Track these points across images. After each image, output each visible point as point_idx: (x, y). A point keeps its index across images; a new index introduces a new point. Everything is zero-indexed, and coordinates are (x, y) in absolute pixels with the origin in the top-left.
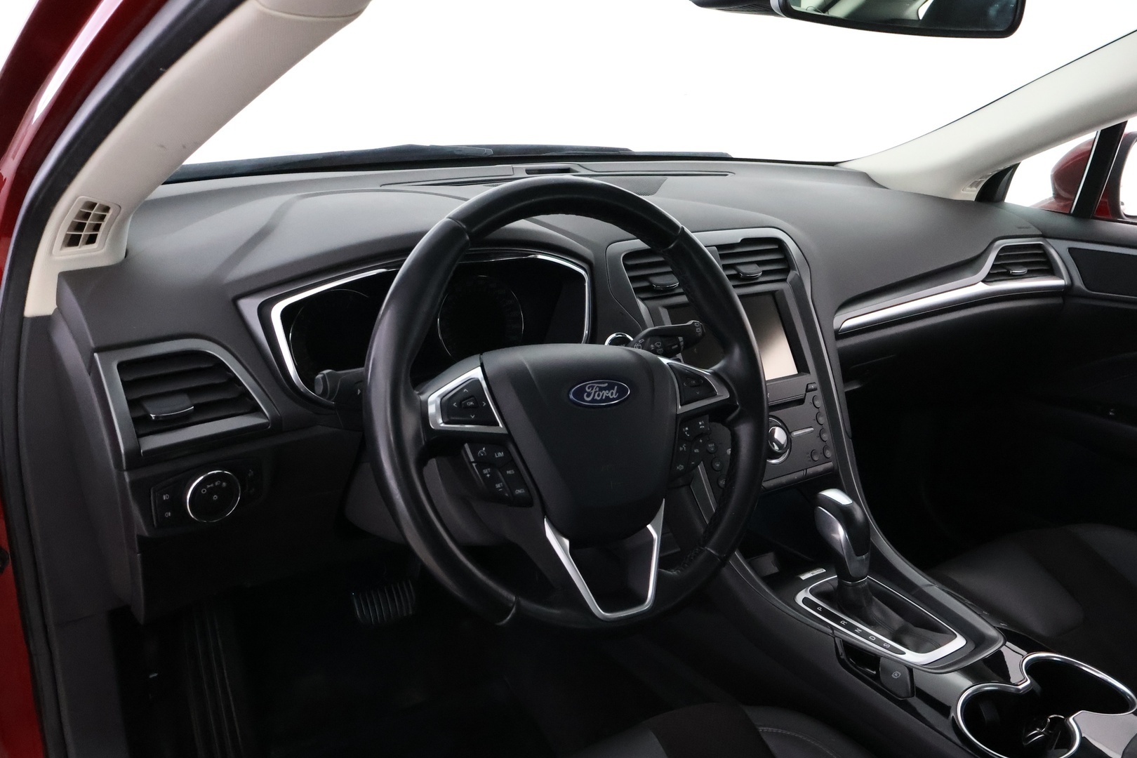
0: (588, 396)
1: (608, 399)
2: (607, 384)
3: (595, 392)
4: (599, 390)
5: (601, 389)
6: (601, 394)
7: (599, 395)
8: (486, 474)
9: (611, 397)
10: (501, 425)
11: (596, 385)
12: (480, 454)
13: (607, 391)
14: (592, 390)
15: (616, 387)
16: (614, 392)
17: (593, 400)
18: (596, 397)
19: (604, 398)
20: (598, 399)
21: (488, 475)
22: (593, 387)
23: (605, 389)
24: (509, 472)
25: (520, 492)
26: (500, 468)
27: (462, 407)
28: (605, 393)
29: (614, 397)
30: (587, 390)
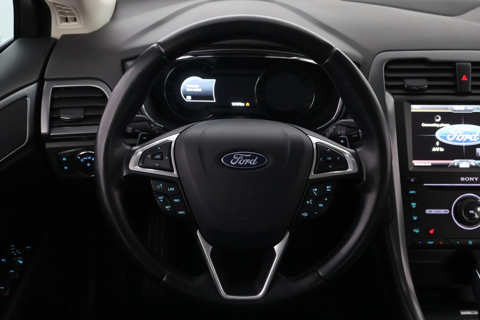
0: (233, 162)
2: (250, 155)
3: (240, 160)
4: (243, 159)
5: (245, 158)
6: (244, 161)
7: (242, 162)
8: (161, 199)
9: (251, 164)
10: (175, 172)
11: (242, 155)
12: (158, 187)
13: (249, 160)
14: (238, 158)
15: (257, 158)
16: (254, 161)
17: (237, 165)
18: (240, 163)
19: (245, 164)
21: (161, 200)
22: (239, 156)
23: (248, 158)
24: (176, 200)
25: (181, 213)
26: (169, 197)
27: (152, 158)
28: (247, 161)
29: (253, 163)
30: (234, 157)
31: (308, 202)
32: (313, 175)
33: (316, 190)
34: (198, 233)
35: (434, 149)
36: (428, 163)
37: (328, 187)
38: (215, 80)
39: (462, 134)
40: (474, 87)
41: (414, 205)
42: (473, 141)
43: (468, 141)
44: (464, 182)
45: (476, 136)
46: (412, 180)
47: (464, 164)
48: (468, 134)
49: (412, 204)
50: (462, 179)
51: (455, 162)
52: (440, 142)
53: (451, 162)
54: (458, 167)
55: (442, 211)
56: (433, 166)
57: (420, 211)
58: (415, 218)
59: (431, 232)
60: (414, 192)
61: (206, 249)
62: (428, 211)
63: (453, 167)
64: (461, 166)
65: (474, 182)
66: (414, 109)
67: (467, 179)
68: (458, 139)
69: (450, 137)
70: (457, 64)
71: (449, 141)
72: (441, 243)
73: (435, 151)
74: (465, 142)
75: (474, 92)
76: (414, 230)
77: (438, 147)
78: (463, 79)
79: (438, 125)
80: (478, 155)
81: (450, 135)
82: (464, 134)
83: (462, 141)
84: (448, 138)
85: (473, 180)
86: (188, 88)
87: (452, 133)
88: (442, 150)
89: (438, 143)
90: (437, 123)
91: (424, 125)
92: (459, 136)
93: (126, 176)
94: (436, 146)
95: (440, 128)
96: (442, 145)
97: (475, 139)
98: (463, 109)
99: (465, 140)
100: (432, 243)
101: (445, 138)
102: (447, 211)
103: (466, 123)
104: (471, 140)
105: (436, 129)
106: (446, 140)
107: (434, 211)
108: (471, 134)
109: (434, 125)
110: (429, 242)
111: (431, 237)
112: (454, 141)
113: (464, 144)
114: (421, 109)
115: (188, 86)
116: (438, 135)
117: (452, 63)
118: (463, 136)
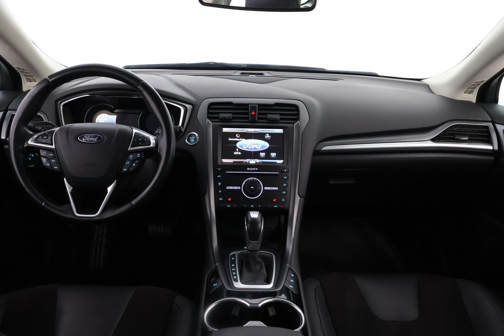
0: (84, 139)
1: (92, 141)
2: (94, 136)
5: (91, 137)
6: (90, 139)
7: (89, 139)
8: (44, 160)
10: (54, 146)
11: (89, 136)
12: (43, 154)
15: (97, 137)
16: (96, 139)
17: (86, 141)
20: (88, 140)
22: (88, 136)
23: (92, 137)
24: (53, 161)
25: (56, 168)
26: (49, 159)
27: (42, 138)
28: (92, 139)
29: (95, 140)
30: (85, 137)
31: (127, 163)
32: (130, 149)
33: (132, 156)
34: (65, 179)
35: (235, 153)
36: (231, 161)
37: (138, 155)
38: (116, 116)
39: (252, 145)
40: (259, 118)
41: (220, 184)
42: (258, 149)
43: (255, 148)
44: (249, 171)
45: (260, 146)
46: (219, 169)
47: (252, 162)
48: (255, 145)
49: (219, 183)
50: (248, 169)
51: (247, 160)
52: (239, 149)
53: (245, 160)
54: (249, 163)
55: (236, 188)
56: (234, 162)
57: (223, 187)
58: (220, 192)
59: (229, 200)
60: (220, 176)
61: (69, 188)
62: (227, 188)
63: (246, 163)
64: (250, 163)
65: (255, 171)
66: (225, 130)
67: (251, 169)
68: (249, 147)
69: (245, 146)
70: (249, 105)
71: (244, 148)
72: (235, 206)
73: (236, 154)
74: (254, 149)
75: (259, 121)
76: (220, 199)
77: (237, 152)
78: (252, 114)
79: (238, 140)
80: (261, 157)
81: (245, 145)
82: (253, 145)
83: (252, 149)
84: (244, 147)
85: (254, 169)
86: (100, 120)
87: (246, 144)
88: (240, 153)
89: (237, 150)
90: (237, 138)
91: (230, 139)
92: (250, 146)
93: (26, 147)
94: (236, 151)
95: (239, 141)
96: (240, 150)
97: (259, 148)
98: (253, 131)
99: (253, 148)
100: (229, 206)
101: (242, 147)
102: (239, 188)
103: (254, 139)
104: (257, 148)
105: (237, 142)
106: (243, 148)
107: (231, 188)
108: (257, 145)
109: (236, 139)
110: (228, 206)
111: (229, 203)
112: (247, 148)
113: (253, 150)
114: (229, 130)
115: (100, 119)
116: (238, 145)
117: (247, 105)
118: (252, 146)
